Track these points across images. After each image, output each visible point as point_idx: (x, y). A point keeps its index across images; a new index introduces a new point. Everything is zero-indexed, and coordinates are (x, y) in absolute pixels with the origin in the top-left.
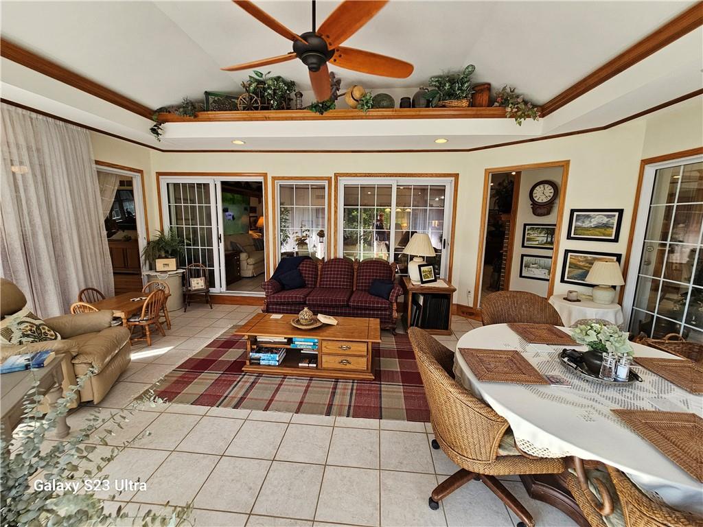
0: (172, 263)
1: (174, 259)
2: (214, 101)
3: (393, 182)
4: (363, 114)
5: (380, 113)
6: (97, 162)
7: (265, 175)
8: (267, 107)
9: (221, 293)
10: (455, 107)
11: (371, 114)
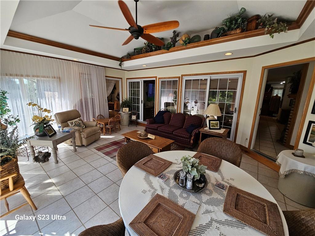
0: (127, 109)
1: (128, 108)
2: (137, 52)
3: (208, 77)
4: (185, 47)
5: (192, 46)
6: (106, 77)
7: (156, 77)
8: (152, 51)
9: (141, 122)
10: (233, 34)
11: (188, 46)
